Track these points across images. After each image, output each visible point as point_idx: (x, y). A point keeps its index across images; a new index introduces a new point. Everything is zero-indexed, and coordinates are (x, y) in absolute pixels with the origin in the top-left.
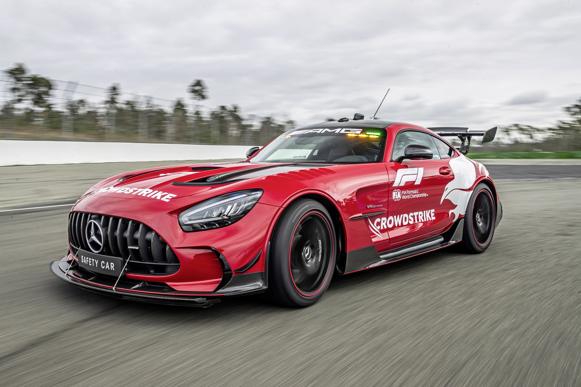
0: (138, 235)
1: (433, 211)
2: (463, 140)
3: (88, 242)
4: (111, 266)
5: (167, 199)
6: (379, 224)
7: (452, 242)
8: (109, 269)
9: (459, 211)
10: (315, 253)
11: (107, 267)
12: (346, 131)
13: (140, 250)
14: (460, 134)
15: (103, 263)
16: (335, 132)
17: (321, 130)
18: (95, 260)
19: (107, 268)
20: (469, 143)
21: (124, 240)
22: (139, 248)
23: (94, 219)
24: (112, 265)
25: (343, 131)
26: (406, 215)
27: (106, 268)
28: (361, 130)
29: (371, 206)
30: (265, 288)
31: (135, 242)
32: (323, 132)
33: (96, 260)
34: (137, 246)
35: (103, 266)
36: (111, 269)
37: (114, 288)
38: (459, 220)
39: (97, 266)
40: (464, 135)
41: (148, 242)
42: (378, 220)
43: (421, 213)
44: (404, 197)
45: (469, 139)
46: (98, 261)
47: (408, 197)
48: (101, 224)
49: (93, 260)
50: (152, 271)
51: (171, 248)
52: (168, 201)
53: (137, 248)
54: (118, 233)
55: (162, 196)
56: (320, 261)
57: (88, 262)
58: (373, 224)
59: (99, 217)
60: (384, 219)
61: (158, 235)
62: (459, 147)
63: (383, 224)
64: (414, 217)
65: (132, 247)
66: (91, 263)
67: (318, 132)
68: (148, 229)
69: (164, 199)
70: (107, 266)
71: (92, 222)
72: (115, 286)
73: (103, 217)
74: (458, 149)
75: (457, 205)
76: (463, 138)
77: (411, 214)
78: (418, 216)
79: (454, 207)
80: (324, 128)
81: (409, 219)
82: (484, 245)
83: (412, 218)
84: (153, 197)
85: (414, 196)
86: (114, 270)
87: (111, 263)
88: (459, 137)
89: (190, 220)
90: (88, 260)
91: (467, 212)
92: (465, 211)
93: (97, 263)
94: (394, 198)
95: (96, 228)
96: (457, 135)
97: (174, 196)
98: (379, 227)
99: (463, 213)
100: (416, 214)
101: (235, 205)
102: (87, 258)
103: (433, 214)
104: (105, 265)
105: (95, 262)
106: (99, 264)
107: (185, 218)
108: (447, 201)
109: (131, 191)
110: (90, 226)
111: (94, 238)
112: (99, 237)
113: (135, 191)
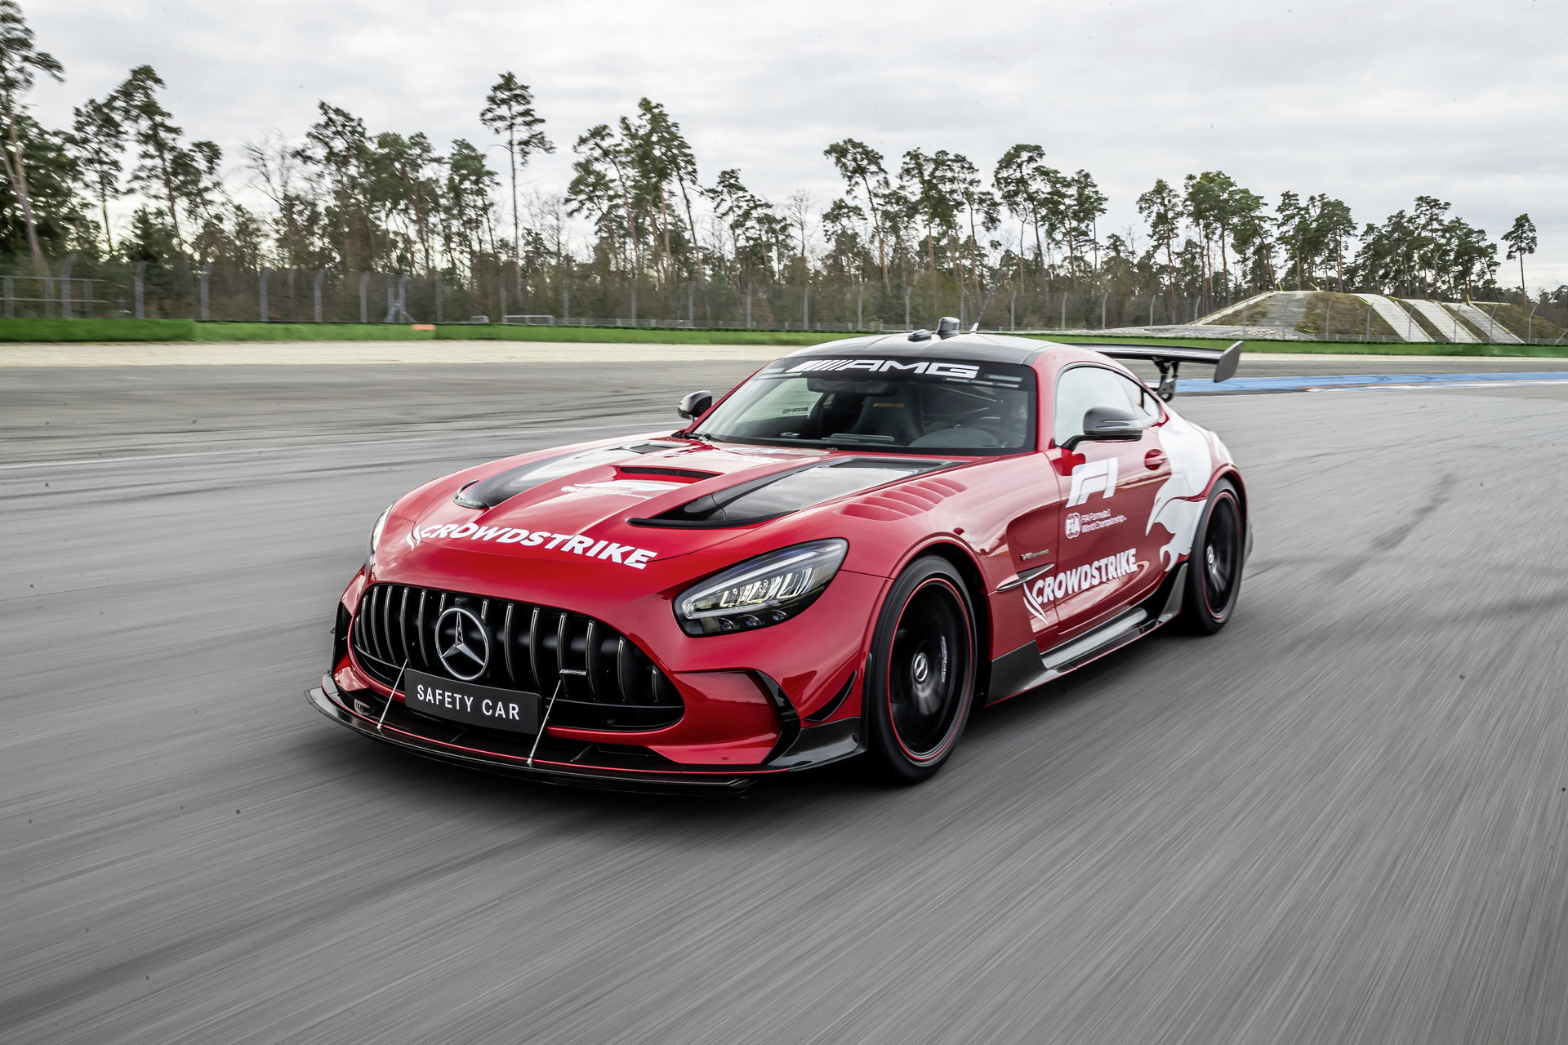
0: (580, 645)
1: (1133, 551)
2: (1164, 370)
3: (441, 656)
4: (511, 712)
5: (637, 561)
6: (1041, 592)
7: (1165, 618)
8: (504, 717)
9: (1179, 547)
10: (933, 665)
11: (498, 712)
12: (940, 369)
13: (590, 678)
14: (1158, 356)
15: (487, 704)
16: (915, 372)
17: (878, 363)
18: (463, 697)
19: (500, 715)
20: (1175, 376)
21: (546, 655)
22: (588, 673)
23: (463, 606)
24: (514, 709)
25: (933, 369)
26: (1086, 568)
27: (497, 715)
28: (977, 368)
29: (1028, 555)
30: (862, 751)
31: (575, 659)
32: (885, 369)
33: (466, 697)
34: (584, 669)
35: (488, 711)
36: (511, 717)
37: (529, 761)
38: (1178, 566)
39: (469, 710)
41: (611, 658)
42: (1040, 584)
43: (1112, 558)
44: (1086, 529)
45: (1176, 367)
46: (472, 698)
47: (1092, 527)
48: (483, 617)
49: (458, 696)
50: (609, 722)
51: (662, 673)
52: (642, 566)
53: (584, 673)
54: (528, 640)
55: (625, 556)
56: (943, 681)
57: (442, 701)
58: (1031, 592)
59: (474, 602)
60: (1050, 580)
61: (632, 644)
62: (1157, 385)
63: (1047, 591)
64: (1099, 569)
65: (566, 672)
66: (453, 702)
67: (873, 369)
68: (606, 632)
69: (630, 562)
70: (500, 710)
71: (457, 612)
72: (531, 755)
73: (485, 603)
74: (1154, 389)
75: (1174, 534)
76: (1166, 364)
77: (1096, 564)
78: (1107, 565)
79: (1168, 537)
80: (886, 358)
81: (1093, 576)
82: (1220, 617)
83: (1096, 573)
84: (603, 556)
85: (1102, 524)
86: (517, 718)
87: (511, 705)
88: (1157, 364)
89: (698, 610)
90: (443, 695)
91: (1193, 548)
92: (1190, 546)
93: (469, 704)
94: (1068, 532)
95: (468, 625)
96: (1152, 359)
97: (653, 554)
98: (1040, 600)
99: (1186, 552)
100: (1103, 562)
101: (789, 576)
102: (438, 691)
103: (1132, 560)
104: (494, 708)
105: (462, 701)
106: (476, 705)
107: (687, 607)
108: (1158, 527)
109: (537, 539)
110: (450, 621)
111: (462, 647)
112: (477, 646)
113: (548, 540)
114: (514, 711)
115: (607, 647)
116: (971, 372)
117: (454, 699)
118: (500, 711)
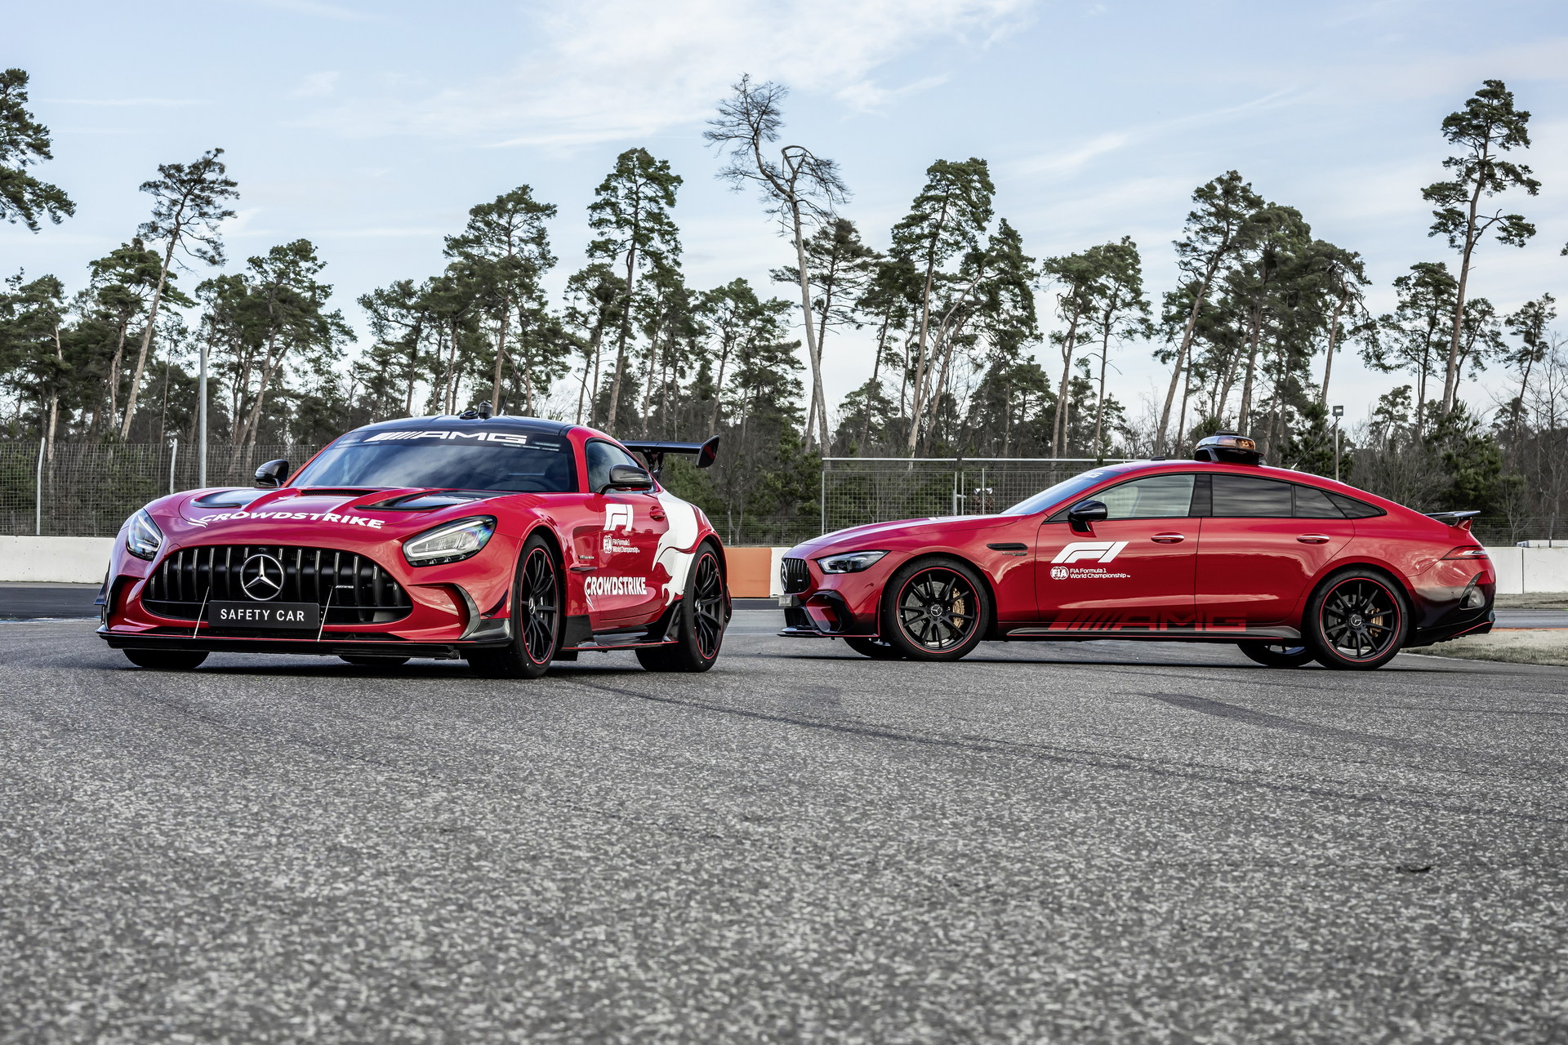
0: (349, 571)
1: (643, 579)
2: (650, 461)
3: (244, 588)
4: (298, 617)
5: (375, 525)
6: (589, 586)
7: (667, 640)
8: (294, 620)
9: (676, 587)
11: (288, 617)
12: (497, 437)
13: (356, 590)
14: (646, 448)
15: (280, 613)
16: (479, 439)
17: (446, 433)
18: (261, 611)
19: (291, 619)
21: (327, 578)
22: (354, 587)
23: (264, 553)
25: (492, 437)
26: (615, 579)
27: (288, 619)
29: (583, 556)
30: (512, 638)
31: (347, 580)
32: (453, 437)
33: (263, 611)
35: (281, 618)
36: (299, 620)
37: (318, 641)
38: (674, 603)
39: (266, 619)
40: (654, 450)
41: (370, 579)
42: (588, 579)
43: (631, 580)
44: (615, 550)
45: (660, 459)
46: (268, 612)
47: (619, 550)
48: (280, 559)
49: (257, 611)
51: (399, 587)
52: (378, 528)
53: (352, 587)
54: (313, 571)
55: (366, 522)
57: (243, 617)
58: (584, 585)
59: (273, 550)
60: (595, 579)
61: (381, 569)
63: (593, 587)
64: (623, 584)
65: (339, 587)
67: (444, 437)
68: (367, 562)
69: (371, 525)
71: (260, 557)
72: (319, 637)
73: (282, 549)
75: (671, 577)
76: (655, 456)
77: (621, 579)
78: (627, 584)
81: (619, 588)
82: (708, 657)
83: (621, 586)
84: (352, 523)
86: (304, 619)
87: (298, 613)
88: (644, 454)
89: (418, 552)
90: (244, 613)
91: (685, 590)
92: (684, 588)
93: (266, 615)
94: (605, 549)
95: (269, 564)
96: (641, 451)
97: (383, 522)
98: (589, 592)
99: (681, 593)
100: (625, 579)
102: (240, 611)
103: (643, 586)
104: (286, 615)
105: (261, 615)
106: (272, 616)
107: (409, 549)
108: (660, 566)
109: (301, 516)
110: (255, 564)
111: (264, 579)
112: (276, 578)
113: (309, 517)
114: (300, 615)
115: (365, 572)
116: (521, 440)
117: (254, 614)
118: (290, 616)
